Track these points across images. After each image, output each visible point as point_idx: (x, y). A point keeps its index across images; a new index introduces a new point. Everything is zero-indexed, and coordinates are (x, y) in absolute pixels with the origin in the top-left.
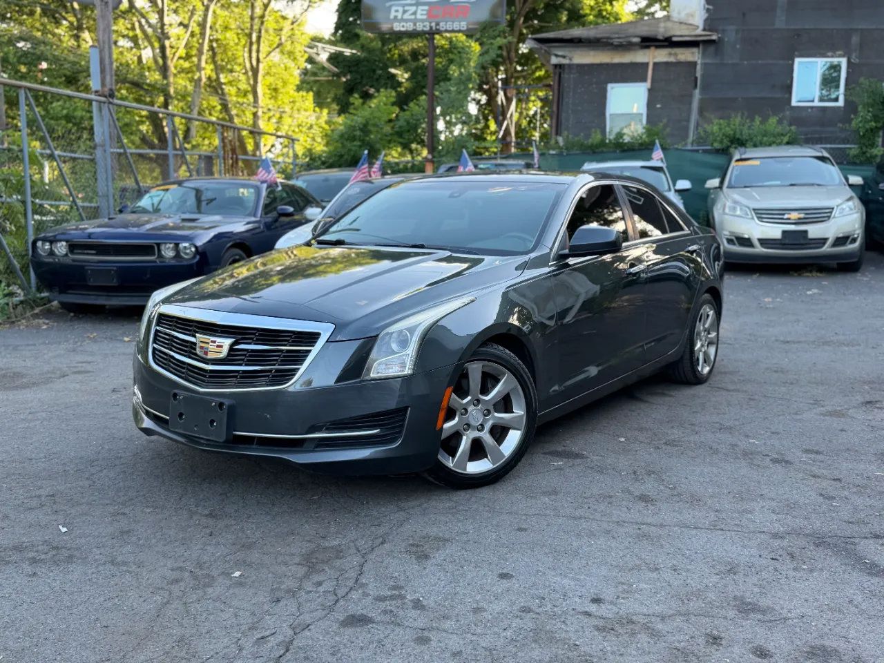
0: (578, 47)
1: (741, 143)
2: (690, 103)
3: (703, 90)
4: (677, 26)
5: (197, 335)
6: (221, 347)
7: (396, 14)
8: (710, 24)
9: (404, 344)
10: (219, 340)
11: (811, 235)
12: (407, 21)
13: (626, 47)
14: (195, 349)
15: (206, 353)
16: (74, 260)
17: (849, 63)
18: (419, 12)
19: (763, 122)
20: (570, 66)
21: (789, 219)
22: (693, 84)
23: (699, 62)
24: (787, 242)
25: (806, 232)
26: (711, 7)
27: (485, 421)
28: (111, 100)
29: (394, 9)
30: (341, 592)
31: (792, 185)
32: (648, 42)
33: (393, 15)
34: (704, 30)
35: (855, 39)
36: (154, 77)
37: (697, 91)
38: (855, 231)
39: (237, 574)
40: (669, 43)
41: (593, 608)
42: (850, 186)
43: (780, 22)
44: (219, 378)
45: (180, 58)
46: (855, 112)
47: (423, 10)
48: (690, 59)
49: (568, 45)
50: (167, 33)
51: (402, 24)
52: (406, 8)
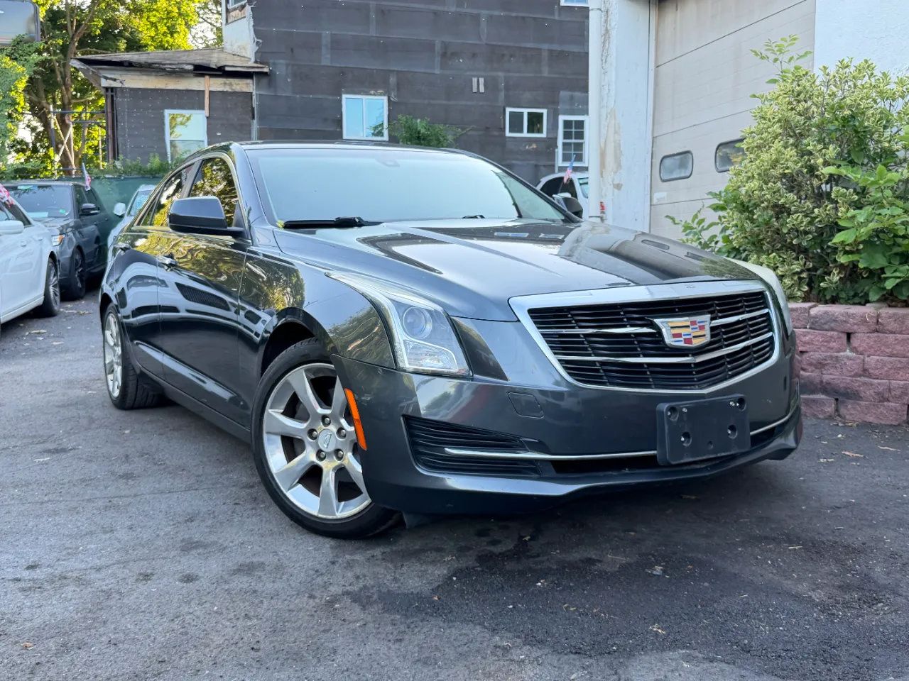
0: (127, 70)
3: (261, 119)
4: (229, 57)
8: (261, 56)
13: (178, 73)
17: (389, 101)
20: (122, 90)
22: (251, 115)
23: (254, 93)
26: (261, 41)
32: (201, 70)
34: (256, 62)
35: (393, 80)
37: (255, 121)
40: (221, 72)
43: (326, 59)
48: (246, 90)
49: (118, 68)
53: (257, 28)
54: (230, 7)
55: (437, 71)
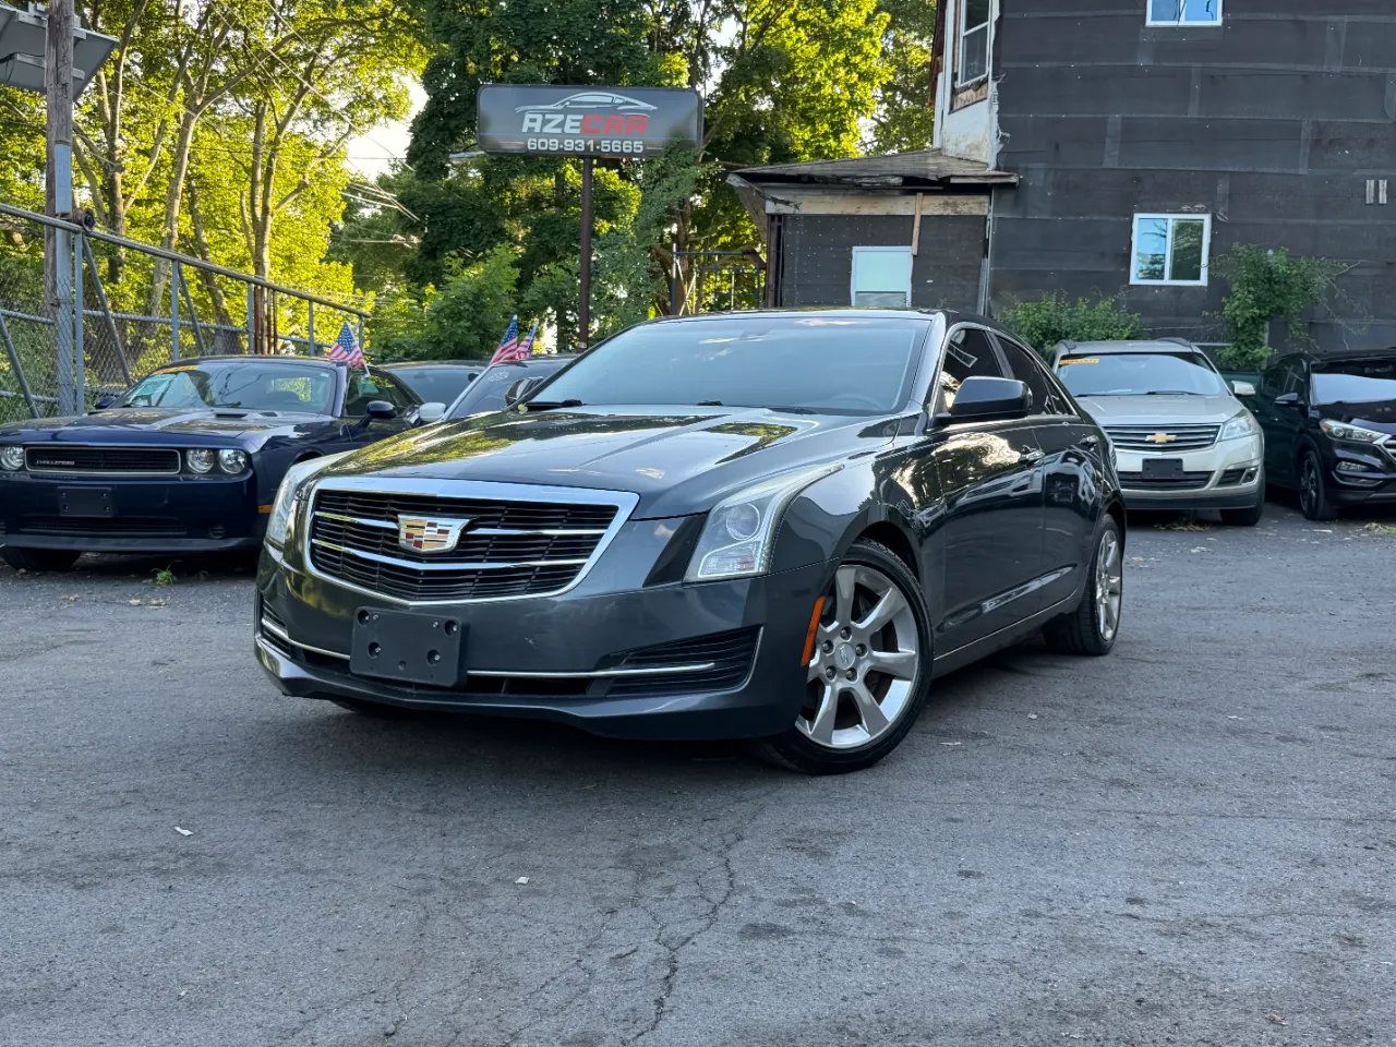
0: (808, 188)
1: (1057, 336)
2: (978, 277)
3: (998, 258)
4: (955, 163)
5: (400, 516)
6: (446, 532)
7: (532, 125)
8: (1006, 159)
9: (751, 527)
10: (442, 522)
11: (1186, 468)
12: (549, 136)
13: (879, 190)
14: (397, 541)
15: (419, 544)
16: (32, 476)
17: (1214, 220)
18: (569, 124)
19: (1091, 306)
20: (794, 217)
21: (1153, 442)
22: (981, 251)
23: (990, 217)
24: (1152, 477)
25: (1179, 461)
26: (1008, 135)
27: (858, 663)
28: (87, 229)
29: (528, 116)
30: (716, 897)
31: (1150, 393)
32: (914, 185)
33: (526, 125)
34: (998, 168)
35: (1222, 187)
37: (988, 260)
38: (1251, 461)
39: (523, 880)
40: (944, 186)
41: (1135, 909)
42: (1238, 396)
43: (1112, 158)
44: (440, 583)
45: (138, 202)
46: (1229, 294)
47: (573, 121)
48: (976, 212)
49: (792, 185)
50: (119, 161)
51: (540, 141)
52: (548, 116)
53: (1004, 115)
54: (959, 85)
55: (1303, 171)
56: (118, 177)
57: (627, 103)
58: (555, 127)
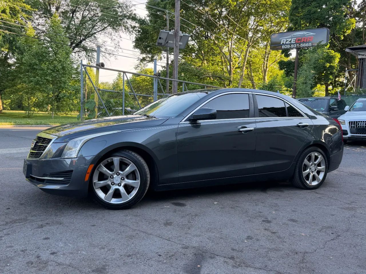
7: (283, 42)
12: (287, 44)
18: (292, 40)
27: (122, 182)
28: (159, 77)
29: (282, 40)
36: (227, 75)
45: (236, 68)
47: (294, 40)
50: (232, 59)
51: (285, 46)
52: (287, 40)
56: (232, 63)
57: (308, 34)
58: (289, 42)
